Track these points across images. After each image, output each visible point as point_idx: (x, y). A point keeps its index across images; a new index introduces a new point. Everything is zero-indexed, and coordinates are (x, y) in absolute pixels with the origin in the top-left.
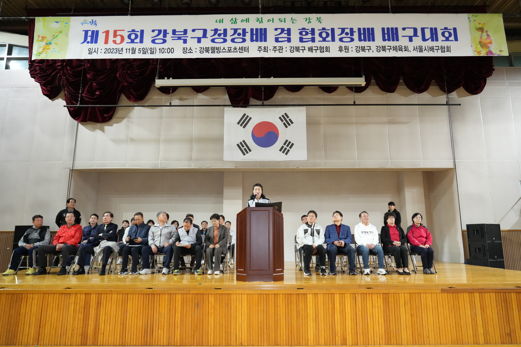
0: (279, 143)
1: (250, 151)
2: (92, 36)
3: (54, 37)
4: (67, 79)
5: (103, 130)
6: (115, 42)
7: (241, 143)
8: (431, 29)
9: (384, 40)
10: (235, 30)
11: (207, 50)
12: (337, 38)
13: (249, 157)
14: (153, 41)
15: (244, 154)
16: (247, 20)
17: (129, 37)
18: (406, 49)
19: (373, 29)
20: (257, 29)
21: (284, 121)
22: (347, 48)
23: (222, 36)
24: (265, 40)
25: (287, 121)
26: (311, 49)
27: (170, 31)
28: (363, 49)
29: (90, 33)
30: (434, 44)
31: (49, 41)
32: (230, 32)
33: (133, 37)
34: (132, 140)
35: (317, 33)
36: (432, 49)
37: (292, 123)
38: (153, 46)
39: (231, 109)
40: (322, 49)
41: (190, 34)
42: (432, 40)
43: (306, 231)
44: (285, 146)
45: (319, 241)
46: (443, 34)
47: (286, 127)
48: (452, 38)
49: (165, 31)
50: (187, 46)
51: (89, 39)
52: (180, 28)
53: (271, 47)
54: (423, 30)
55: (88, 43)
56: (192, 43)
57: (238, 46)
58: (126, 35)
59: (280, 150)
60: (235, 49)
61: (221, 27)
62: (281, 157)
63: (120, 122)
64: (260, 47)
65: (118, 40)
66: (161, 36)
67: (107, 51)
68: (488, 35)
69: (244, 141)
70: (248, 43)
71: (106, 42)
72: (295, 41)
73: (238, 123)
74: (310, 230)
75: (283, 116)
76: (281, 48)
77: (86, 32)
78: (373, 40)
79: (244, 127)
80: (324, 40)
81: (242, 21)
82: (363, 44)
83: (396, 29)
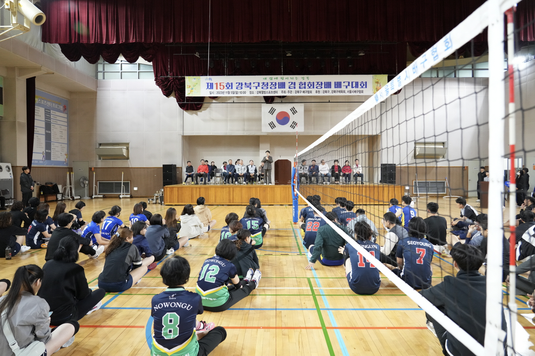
0: (290, 123)
1: (275, 127)
2: (210, 86)
3: (194, 86)
4: (176, 86)
5: (197, 115)
6: (220, 88)
7: (270, 123)
8: (356, 82)
9: (335, 87)
10: (272, 83)
11: (260, 92)
12: (315, 87)
13: (275, 130)
14: (237, 88)
15: (272, 129)
16: (277, 78)
17: (226, 86)
18: (344, 92)
19: (331, 82)
20: (281, 83)
21: (293, 111)
22: (319, 92)
23: (266, 86)
24: (285, 88)
25: (294, 111)
26: (304, 92)
27: (244, 83)
28: (326, 92)
29: (209, 84)
30: (357, 89)
31: (192, 88)
32: (270, 84)
33: (228, 86)
34: (213, 120)
35: (307, 84)
36: (355, 92)
37: (297, 112)
38: (237, 90)
39: (265, 104)
40: (308, 92)
41: (252, 85)
42: (356, 88)
43: (301, 168)
44: (293, 125)
45: (306, 171)
46: (361, 85)
47: (294, 114)
48: (364, 87)
49: (242, 83)
50: (251, 90)
51: (209, 87)
52: (248, 82)
53: (287, 91)
54: (352, 82)
55: (209, 89)
56: (253, 89)
57: (273, 90)
58: (225, 85)
59: (291, 127)
60: (272, 92)
61: (266, 81)
62: (291, 130)
63: (205, 110)
64: (282, 91)
65: (222, 87)
66: (240, 86)
67: (218, 93)
68: (380, 85)
69: (272, 122)
70: (277, 89)
71: (217, 89)
72: (297, 88)
73: (269, 112)
74: (303, 167)
75: (292, 108)
76: (291, 91)
77: (208, 84)
78: (331, 88)
79: (272, 114)
80: (310, 88)
81: (275, 79)
82: (326, 89)
83: (341, 82)
